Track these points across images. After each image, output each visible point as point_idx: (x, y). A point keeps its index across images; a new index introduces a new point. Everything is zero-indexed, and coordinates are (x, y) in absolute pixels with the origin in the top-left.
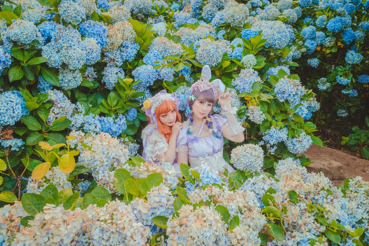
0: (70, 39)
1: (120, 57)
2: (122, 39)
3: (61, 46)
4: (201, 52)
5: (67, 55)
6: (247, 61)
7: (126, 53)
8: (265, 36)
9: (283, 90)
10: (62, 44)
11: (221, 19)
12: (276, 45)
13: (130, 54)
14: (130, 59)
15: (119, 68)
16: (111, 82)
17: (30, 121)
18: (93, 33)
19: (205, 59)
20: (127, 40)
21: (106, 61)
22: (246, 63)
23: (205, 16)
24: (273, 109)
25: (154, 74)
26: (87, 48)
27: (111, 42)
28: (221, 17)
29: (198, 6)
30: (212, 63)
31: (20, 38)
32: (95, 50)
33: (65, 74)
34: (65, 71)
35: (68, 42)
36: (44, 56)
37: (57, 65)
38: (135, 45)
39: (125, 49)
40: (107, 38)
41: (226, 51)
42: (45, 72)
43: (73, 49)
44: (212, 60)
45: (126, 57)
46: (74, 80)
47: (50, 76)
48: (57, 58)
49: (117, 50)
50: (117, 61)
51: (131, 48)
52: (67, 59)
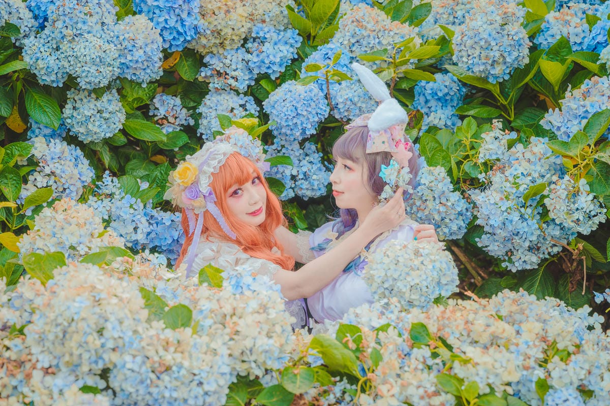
0: (79, 20)
1: (241, 65)
2: (252, 20)
4: (460, 38)
5: (71, 53)
7: (258, 56)
10: (63, 30)
13: (268, 57)
14: (270, 71)
15: (242, 96)
18: (158, 7)
19: (470, 58)
20: (264, 21)
21: (206, 77)
25: (313, 104)
26: (121, 38)
27: (211, 27)
30: (489, 67)
32: (140, 43)
33: (78, 102)
34: (79, 96)
35: (74, 26)
36: (27, 59)
37: (53, 77)
38: (289, 33)
39: (256, 44)
40: (199, 18)
41: (565, 35)
42: (32, 96)
43: (85, 40)
44: (487, 57)
45: (259, 67)
46: (101, 117)
47: (40, 106)
48: (52, 62)
49: (237, 49)
50: (233, 78)
51: (273, 41)
52: (72, 63)
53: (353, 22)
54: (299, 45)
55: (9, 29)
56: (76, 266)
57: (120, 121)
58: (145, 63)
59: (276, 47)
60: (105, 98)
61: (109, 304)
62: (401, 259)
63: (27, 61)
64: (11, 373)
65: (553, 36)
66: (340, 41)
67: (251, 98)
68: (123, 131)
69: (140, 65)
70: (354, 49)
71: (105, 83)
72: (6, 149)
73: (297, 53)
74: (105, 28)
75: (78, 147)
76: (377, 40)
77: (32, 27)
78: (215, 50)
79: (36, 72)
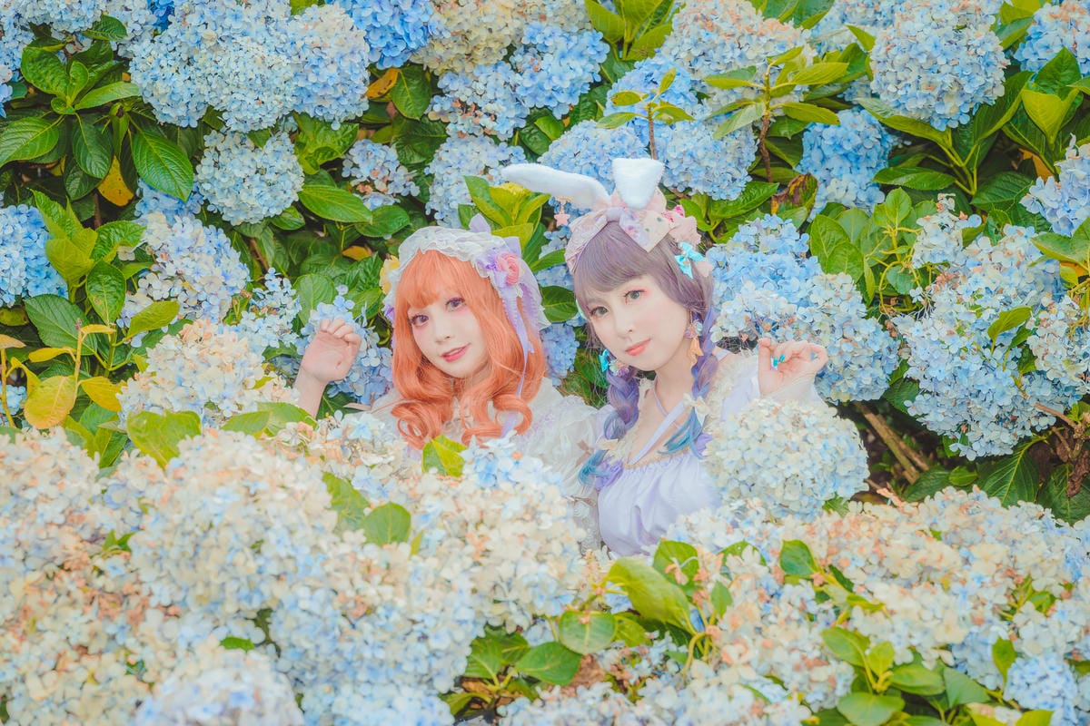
0: (228, 12)
1: (502, 93)
2: (522, 14)
3: (194, 39)
4: (883, 50)
5: (213, 70)
7: (532, 77)
10: (199, 30)
13: (550, 79)
14: (552, 104)
15: (504, 145)
17: (59, 318)
19: (900, 86)
20: (543, 18)
21: (442, 112)
26: (299, 44)
27: (452, 27)
30: (933, 103)
31: (49, 9)
32: (331, 53)
33: (223, 154)
34: (226, 144)
35: (219, 23)
36: (137, 78)
37: (181, 111)
38: (587, 37)
39: (529, 57)
40: (431, 12)
41: (1069, 45)
42: (145, 143)
43: (237, 47)
44: (930, 85)
45: (534, 97)
46: (262, 181)
47: (159, 160)
48: (179, 84)
49: (496, 65)
50: (488, 114)
51: (558, 52)
52: (214, 86)
53: (696, 19)
54: (603, 58)
55: (106, 28)
56: (216, 436)
57: (293, 188)
58: (340, 89)
59: (564, 62)
60: (269, 147)
61: (272, 500)
62: (769, 433)
63: (138, 81)
64: (105, 613)
65: (1048, 47)
66: (674, 53)
67: (521, 150)
68: (298, 206)
69: (330, 92)
70: (697, 66)
71: (270, 121)
72: (99, 233)
73: (601, 73)
74: (271, 27)
75: (221, 230)
76: (738, 52)
77: (146, 23)
78: (457, 66)
79: (152, 101)
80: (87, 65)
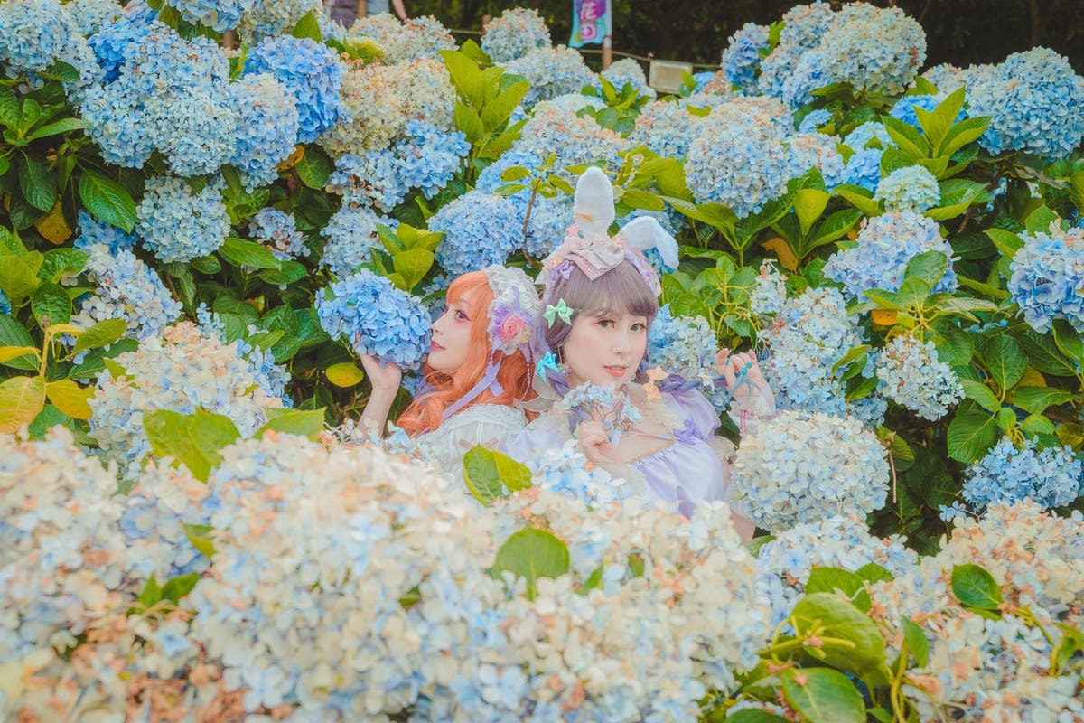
0: (180, 65)
1: (389, 173)
2: (404, 112)
3: (145, 87)
4: (701, 154)
5: (163, 115)
6: (897, 190)
7: (413, 161)
8: (982, 110)
9: (1040, 275)
10: (152, 78)
11: (816, 76)
12: (1034, 140)
13: (427, 164)
14: (428, 185)
15: (386, 217)
16: (348, 260)
18: (287, 73)
19: (717, 180)
20: (421, 117)
21: (337, 187)
22: (893, 199)
23: (769, 87)
24: (1007, 368)
26: (242, 101)
27: (355, 114)
28: (814, 67)
29: (746, 63)
30: (743, 194)
31: (8, 42)
32: (270, 112)
33: (163, 196)
34: (165, 188)
35: (170, 73)
36: (89, 118)
37: (129, 152)
38: (454, 136)
39: (410, 147)
40: (339, 99)
41: (817, 165)
42: (90, 181)
43: (187, 95)
44: (742, 180)
45: (413, 178)
46: (195, 223)
47: (104, 195)
48: (130, 126)
49: (383, 152)
50: (376, 189)
51: (433, 144)
52: (163, 130)
54: (465, 154)
55: (59, 71)
57: (222, 234)
58: (275, 146)
59: (437, 153)
60: (206, 193)
63: (88, 120)
65: (798, 166)
66: (531, 149)
69: (267, 147)
71: (212, 167)
72: (46, 258)
74: (217, 83)
75: (152, 268)
76: (586, 150)
77: (97, 74)
78: (353, 148)
79: (102, 141)
80: (40, 103)
